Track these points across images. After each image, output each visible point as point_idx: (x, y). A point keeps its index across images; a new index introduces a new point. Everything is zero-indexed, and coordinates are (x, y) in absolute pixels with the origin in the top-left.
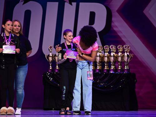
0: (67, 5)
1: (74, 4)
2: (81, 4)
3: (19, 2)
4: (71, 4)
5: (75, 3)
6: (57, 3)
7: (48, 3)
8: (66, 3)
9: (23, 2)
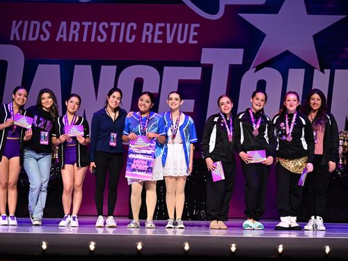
0: (317, 73)
1: (327, 71)
2: (337, 71)
3: (248, 69)
4: (324, 72)
5: (329, 70)
6: (304, 70)
7: (290, 70)
8: (315, 70)
9: (255, 69)
